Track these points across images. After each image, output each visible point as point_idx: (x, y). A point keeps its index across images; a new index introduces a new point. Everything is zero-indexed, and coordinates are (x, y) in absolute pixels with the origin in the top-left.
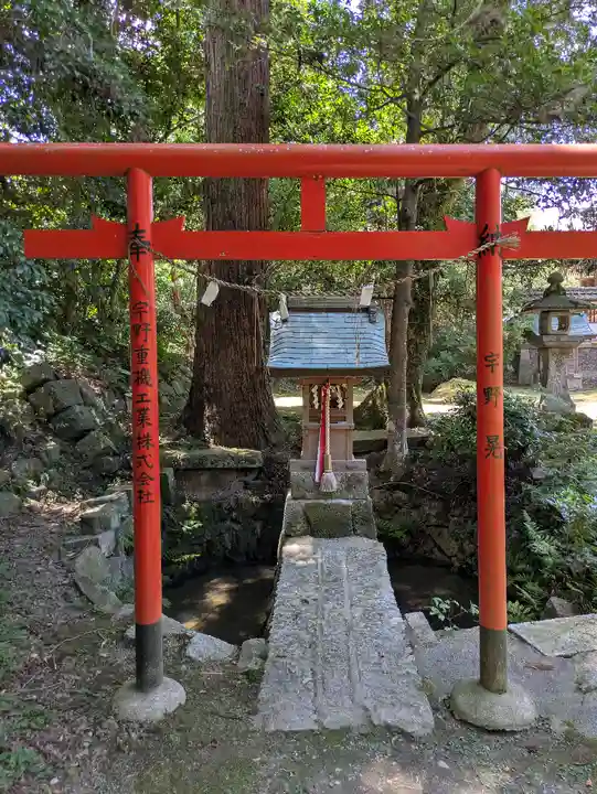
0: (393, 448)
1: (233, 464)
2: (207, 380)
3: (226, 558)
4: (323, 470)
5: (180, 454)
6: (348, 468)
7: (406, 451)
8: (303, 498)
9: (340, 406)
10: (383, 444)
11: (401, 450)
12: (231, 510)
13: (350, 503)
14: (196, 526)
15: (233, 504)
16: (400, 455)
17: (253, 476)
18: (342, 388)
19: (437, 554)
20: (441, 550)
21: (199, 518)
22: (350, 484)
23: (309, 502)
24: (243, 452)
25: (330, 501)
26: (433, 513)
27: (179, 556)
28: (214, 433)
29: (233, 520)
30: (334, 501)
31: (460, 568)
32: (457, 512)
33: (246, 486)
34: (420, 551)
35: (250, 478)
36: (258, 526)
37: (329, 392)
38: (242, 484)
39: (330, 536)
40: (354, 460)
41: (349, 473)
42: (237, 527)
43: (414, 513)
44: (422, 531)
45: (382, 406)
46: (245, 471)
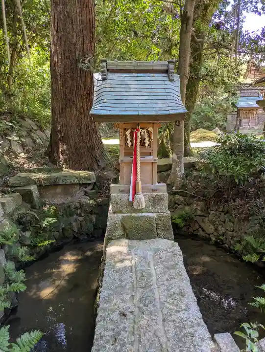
0: (175, 169)
1: (76, 181)
2: (59, 128)
3: (75, 237)
4: (135, 193)
5: (41, 176)
6: (153, 190)
7: (183, 172)
8: (121, 212)
9: (146, 145)
10: (169, 167)
11: (180, 171)
12: (77, 208)
13: (155, 215)
14: (52, 222)
15: (78, 205)
16: (179, 174)
17: (91, 187)
18: (148, 132)
19: (201, 233)
20: (203, 231)
21: (55, 216)
22: (155, 201)
23: (125, 215)
24: (83, 173)
25: (140, 214)
26: (199, 208)
27: (42, 242)
28: (65, 161)
29: (77, 215)
30: (143, 214)
31: (216, 242)
32: (214, 209)
33: (86, 193)
34: (191, 230)
35: (88, 189)
36: (94, 218)
37: (139, 134)
38: (83, 193)
39: (140, 239)
40: (157, 184)
41: (155, 194)
42: (81, 219)
43: (187, 208)
44: (192, 219)
45: (167, 143)
46: (85, 185)
